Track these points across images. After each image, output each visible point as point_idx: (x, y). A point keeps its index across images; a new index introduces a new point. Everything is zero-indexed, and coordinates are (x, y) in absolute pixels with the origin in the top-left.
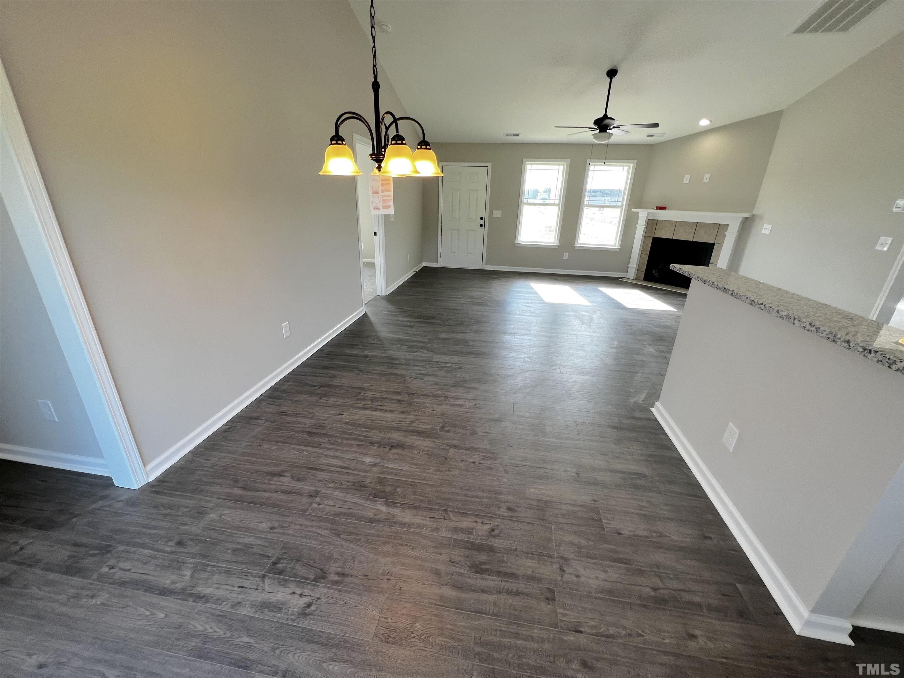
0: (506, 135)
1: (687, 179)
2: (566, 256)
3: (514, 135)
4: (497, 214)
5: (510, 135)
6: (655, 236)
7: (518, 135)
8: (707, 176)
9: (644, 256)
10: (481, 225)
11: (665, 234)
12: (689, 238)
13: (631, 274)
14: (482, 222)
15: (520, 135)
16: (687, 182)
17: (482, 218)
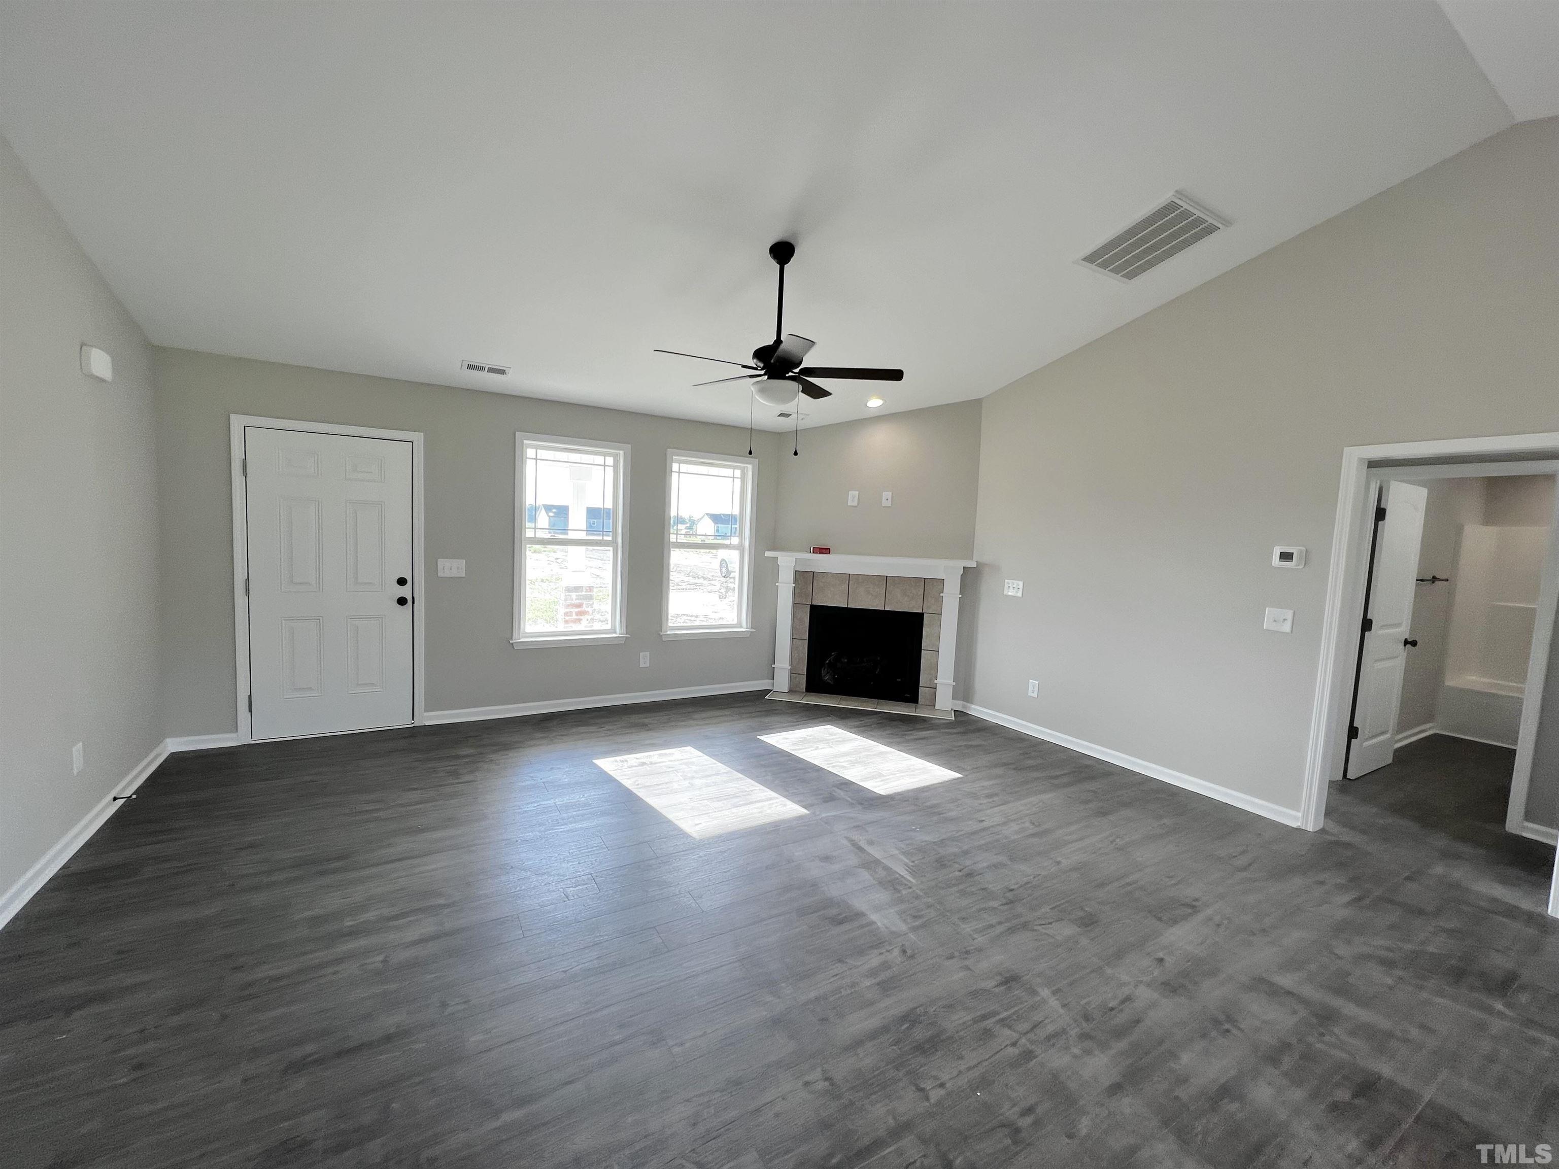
0: (470, 367)
1: (853, 497)
2: (645, 660)
3: (491, 370)
4: (452, 568)
5: (481, 369)
6: (814, 603)
7: (502, 372)
8: (887, 495)
9: (799, 642)
10: (402, 601)
11: (834, 599)
12: (876, 604)
13: (781, 682)
14: (405, 591)
15: (510, 372)
16: (855, 504)
17: (402, 582)
